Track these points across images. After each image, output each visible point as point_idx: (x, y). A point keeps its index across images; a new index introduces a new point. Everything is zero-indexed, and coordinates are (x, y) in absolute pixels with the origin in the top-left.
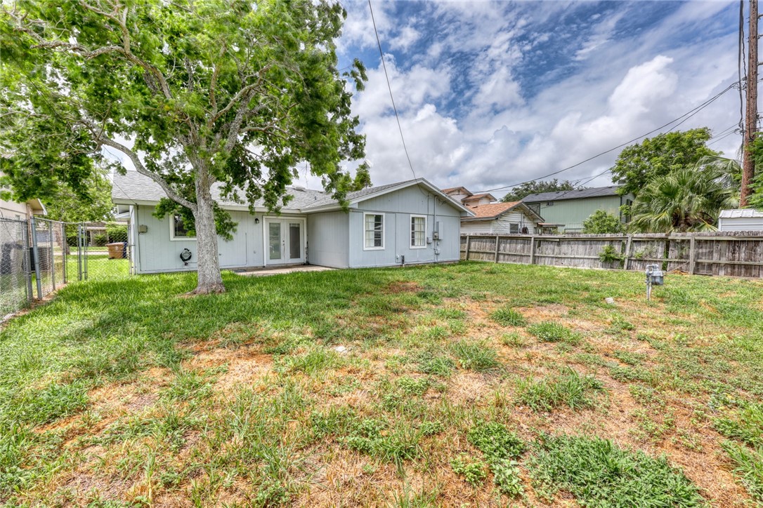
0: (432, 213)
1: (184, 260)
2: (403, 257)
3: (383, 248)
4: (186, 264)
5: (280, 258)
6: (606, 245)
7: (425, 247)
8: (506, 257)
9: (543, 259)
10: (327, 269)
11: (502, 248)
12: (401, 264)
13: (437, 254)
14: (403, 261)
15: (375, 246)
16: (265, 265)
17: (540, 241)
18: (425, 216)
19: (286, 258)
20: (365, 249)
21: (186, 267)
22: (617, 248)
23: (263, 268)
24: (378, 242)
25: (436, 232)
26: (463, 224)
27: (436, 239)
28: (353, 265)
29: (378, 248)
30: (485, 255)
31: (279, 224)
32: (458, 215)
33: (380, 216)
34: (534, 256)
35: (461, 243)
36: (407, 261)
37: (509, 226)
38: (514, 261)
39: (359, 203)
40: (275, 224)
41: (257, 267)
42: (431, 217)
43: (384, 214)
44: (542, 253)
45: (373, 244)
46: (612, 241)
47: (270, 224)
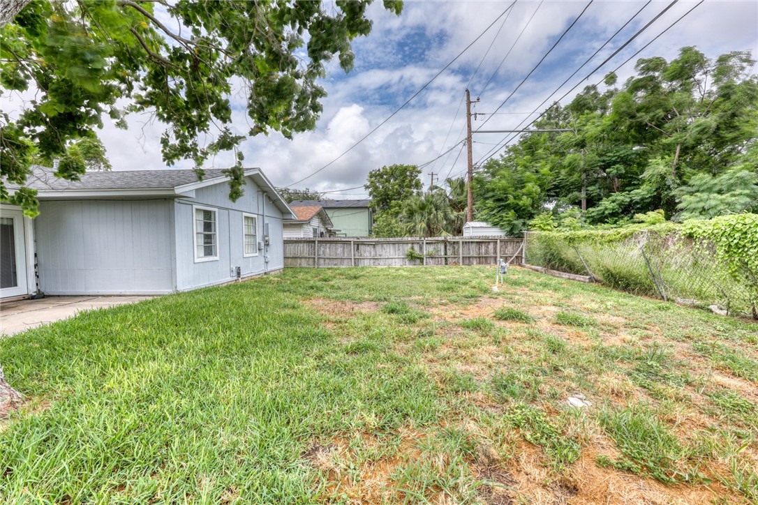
0: (261, 213)
2: (238, 268)
3: (217, 258)
6: (410, 245)
7: (257, 254)
8: (327, 261)
9: (363, 261)
10: (143, 299)
11: (321, 253)
12: (236, 278)
13: (267, 263)
14: (239, 274)
15: (206, 255)
17: (358, 245)
18: (256, 216)
20: (197, 260)
22: (416, 248)
24: (209, 251)
25: (266, 236)
26: (285, 226)
27: (267, 244)
28: (182, 287)
29: (209, 258)
30: (303, 260)
32: (279, 216)
33: (210, 212)
34: (355, 259)
35: (284, 248)
36: (243, 273)
37: (312, 230)
38: (335, 265)
39: (197, 190)
42: (260, 217)
43: (216, 210)
44: (361, 255)
45: (202, 254)
46: (413, 243)
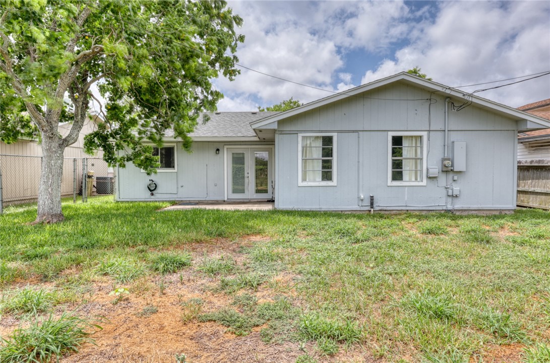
0: (438, 128)
1: (151, 191)
2: (372, 198)
3: (337, 183)
4: (152, 194)
5: (244, 193)
7: (422, 183)
12: (368, 208)
13: (454, 197)
14: (372, 204)
15: (323, 179)
16: (226, 199)
18: (422, 134)
19: (250, 191)
21: (153, 197)
23: (224, 202)
24: (327, 176)
25: (447, 159)
27: (448, 170)
29: (329, 183)
31: (243, 154)
33: (332, 137)
35: (519, 178)
36: (380, 204)
40: (240, 154)
41: (217, 201)
42: (437, 134)
43: (338, 134)
45: (319, 176)
47: (233, 154)
